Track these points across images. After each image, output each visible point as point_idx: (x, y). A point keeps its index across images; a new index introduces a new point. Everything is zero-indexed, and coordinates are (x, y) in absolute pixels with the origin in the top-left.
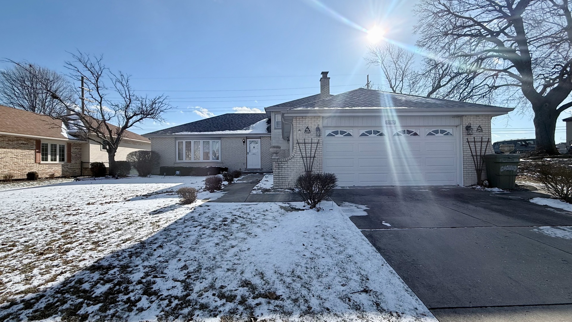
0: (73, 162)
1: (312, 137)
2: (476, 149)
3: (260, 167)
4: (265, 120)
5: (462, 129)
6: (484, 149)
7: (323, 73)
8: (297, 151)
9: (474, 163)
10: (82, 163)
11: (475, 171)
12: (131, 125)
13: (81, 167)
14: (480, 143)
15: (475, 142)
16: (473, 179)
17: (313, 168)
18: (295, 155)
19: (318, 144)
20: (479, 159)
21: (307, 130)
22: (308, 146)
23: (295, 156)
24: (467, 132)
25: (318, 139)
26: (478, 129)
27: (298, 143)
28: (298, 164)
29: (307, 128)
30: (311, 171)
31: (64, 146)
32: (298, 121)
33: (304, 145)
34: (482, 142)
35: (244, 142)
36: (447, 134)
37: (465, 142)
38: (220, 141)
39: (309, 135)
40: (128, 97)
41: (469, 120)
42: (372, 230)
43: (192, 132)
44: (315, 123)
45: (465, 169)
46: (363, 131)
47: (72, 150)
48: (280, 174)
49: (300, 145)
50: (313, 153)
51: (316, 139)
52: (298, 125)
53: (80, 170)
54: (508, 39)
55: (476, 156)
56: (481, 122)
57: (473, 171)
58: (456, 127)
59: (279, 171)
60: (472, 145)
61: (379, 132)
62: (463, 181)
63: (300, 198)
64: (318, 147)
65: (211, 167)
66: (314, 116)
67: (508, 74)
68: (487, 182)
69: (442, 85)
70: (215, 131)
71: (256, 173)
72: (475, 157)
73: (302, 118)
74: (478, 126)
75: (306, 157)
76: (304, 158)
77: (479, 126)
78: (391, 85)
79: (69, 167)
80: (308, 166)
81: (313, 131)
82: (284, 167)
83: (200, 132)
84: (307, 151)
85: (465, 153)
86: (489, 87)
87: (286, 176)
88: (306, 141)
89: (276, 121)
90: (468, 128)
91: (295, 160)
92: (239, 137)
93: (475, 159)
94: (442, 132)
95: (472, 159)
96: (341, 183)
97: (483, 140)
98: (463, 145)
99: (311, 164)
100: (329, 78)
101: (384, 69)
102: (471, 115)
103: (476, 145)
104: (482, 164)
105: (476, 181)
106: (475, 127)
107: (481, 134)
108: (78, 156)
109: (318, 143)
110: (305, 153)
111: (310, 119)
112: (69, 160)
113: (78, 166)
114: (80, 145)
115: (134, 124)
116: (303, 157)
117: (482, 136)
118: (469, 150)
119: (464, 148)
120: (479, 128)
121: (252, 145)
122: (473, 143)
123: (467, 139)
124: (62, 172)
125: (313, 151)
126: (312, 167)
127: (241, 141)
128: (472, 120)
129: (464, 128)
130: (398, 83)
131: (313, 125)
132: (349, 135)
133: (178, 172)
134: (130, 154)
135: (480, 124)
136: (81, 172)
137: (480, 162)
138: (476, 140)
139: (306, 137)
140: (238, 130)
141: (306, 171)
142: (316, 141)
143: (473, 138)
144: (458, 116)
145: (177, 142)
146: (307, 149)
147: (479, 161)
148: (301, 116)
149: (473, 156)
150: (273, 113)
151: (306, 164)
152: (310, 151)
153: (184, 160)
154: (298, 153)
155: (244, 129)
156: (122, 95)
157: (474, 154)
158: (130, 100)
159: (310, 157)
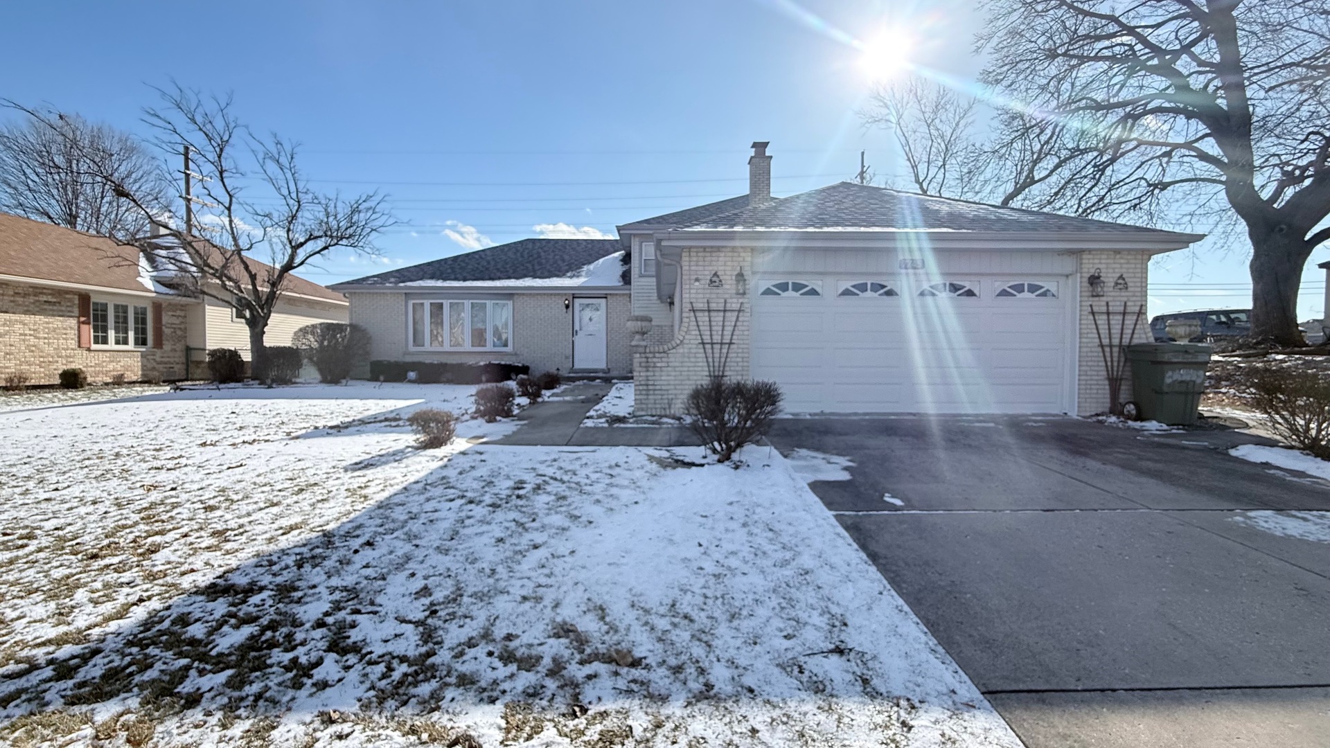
0: (167, 346)
1: (727, 296)
2: (1109, 329)
3: (603, 366)
4: (616, 254)
5: (1078, 284)
6: (1128, 331)
7: (755, 145)
8: (691, 328)
9: (1104, 364)
10: (188, 350)
11: (1107, 382)
12: (302, 263)
13: (187, 359)
14: (1120, 317)
15: (1108, 313)
16: (1102, 399)
17: (727, 369)
18: (687, 337)
19: (741, 314)
20: (1116, 355)
21: (714, 279)
22: (717, 318)
23: (685, 341)
24: (1091, 289)
25: (741, 301)
26: (1117, 284)
27: (694, 311)
28: (693, 360)
29: (716, 274)
30: (723, 376)
31: (145, 309)
32: (695, 259)
33: (707, 314)
34: (1124, 314)
35: (567, 307)
36: (1044, 294)
37: (1086, 313)
38: (510, 303)
39: (720, 291)
40: (294, 195)
41: (1096, 261)
42: (861, 513)
43: (445, 279)
44: (735, 264)
45: (1082, 378)
46: (847, 284)
47: (166, 319)
48: (650, 383)
49: (698, 314)
50: (728, 333)
51: (735, 300)
52: (693, 268)
53: (184, 367)
54: (1201, 69)
55: (1111, 346)
56: (1125, 266)
57: (1100, 382)
58: (1064, 278)
59: (649, 374)
60: (1102, 320)
61: (883, 287)
62: (1076, 405)
63: (695, 438)
64: (740, 319)
65: (490, 365)
66: (733, 247)
67: (1194, 154)
68: (1132, 406)
69: (1037, 178)
70: (499, 278)
71: (593, 379)
72: (1107, 349)
73: (705, 251)
74: (1118, 275)
75: (712, 344)
76: (708, 346)
77: (1121, 277)
78: (917, 176)
79: (158, 359)
80: (716, 364)
81: (730, 282)
82: (659, 365)
83: (465, 280)
84: (714, 328)
85: (1084, 340)
86: (1149, 185)
87: (664, 388)
88: (713, 306)
89: (644, 258)
90: (1094, 280)
91: (686, 351)
92: (555, 295)
93: (1108, 354)
94: (1033, 288)
95: (1101, 354)
96: (791, 406)
97: (1129, 310)
98: (1080, 320)
99: (723, 360)
100: (771, 157)
101: (903, 139)
102: (1102, 250)
103: (1112, 322)
104: (1124, 366)
105: (1106, 404)
106: (1109, 278)
107: (1123, 294)
108: (179, 333)
109: (739, 311)
110: (709, 333)
111: (722, 254)
112: (158, 343)
113: (179, 357)
114: (183, 307)
115: (308, 261)
116: (703, 343)
117: (1125, 299)
118: (1095, 331)
119: (1083, 327)
120: (1120, 281)
121: (588, 313)
122: (1105, 317)
123: (1091, 306)
124: (143, 370)
125: (729, 329)
126: (724, 366)
127: (561, 303)
128: (1103, 261)
129: (1085, 280)
130: (933, 171)
131: (730, 268)
132: (813, 292)
133: (412, 375)
134: (301, 330)
135: (1123, 270)
136: (187, 370)
137: (1119, 362)
138: (1111, 308)
139: (713, 296)
140: (555, 279)
141: (710, 376)
142: (736, 306)
143: (1104, 303)
144: (1071, 252)
145: (411, 303)
146: (713, 323)
147: (1115, 359)
148: (701, 247)
149: (1102, 346)
150: (637, 239)
151: (710, 360)
152: (720, 328)
153: (427, 347)
154: (694, 333)
155: (569, 274)
156: (279, 189)
157: (1106, 341)
158: (299, 202)
159: (722, 344)
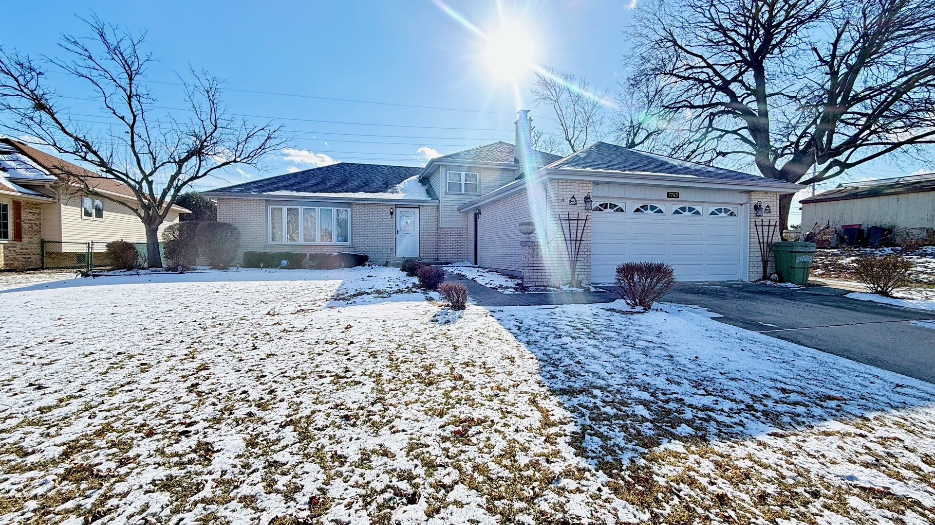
0: (25, 239)
1: (579, 211)
2: (763, 235)
3: (417, 255)
5: (749, 209)
6: (770, 238)
8: (558, 230)
9: (760, 253)
10: (43, 242)
11: (761, 263)
13: (42, 251)
14: (767, 228)
15: (762, 226)
16: (757, 274)
17: (579, 256)
18: (556, 236)
19: (587, 222)
20: (765, 248)
21: (572, 200)
22: (574, 224)
23: (555, 239)
24: (755, 212)
25: (587, 214)
26: (766, 210)
27: (560, 219)
28: (559, 250)
29: (573, 197)
30: (576, 261)
31: (6, 206)
32: (561, 187)
33: (568, 222)
34: (769, 226)
35: (392, 213)
36: (731, 214)
37: (753, 225)
38: (349, 210)
39: (575, 207)
41: (758, 197)
43: (298, 190)
44: (584, 191)
45: (750, 260)
46: (638, 205)
47: (24, 216)
48: (535, 265)
49: (563, 222)
50: (579, 234)
51: (583, 214)
52: (560, 193)
53: (40, 257)
55: (763, 243)
56: (770, 200)
57: (759, 263)
58: (741, 206)
59: (534, 259)
60: (760, 229)
62: (748, 275)
64: (586, 225)
66: (583, 181)
67: (738, 137)
68: (776, 275)
70: (340, 192)
72: (762, 245)
73: (567, 182)
75: (571, 240)
76: (568, 242)
77: (768, 206)
79: (18, 251)
80: (573, 253)
81: (581, 202)
82: (539, 254)
83: (314, 192)
84: (571, 231)
85: (752, 240)
86: (717, 153)
87: (542, 268)
88: (571, 217)
89: (448, 182)
90: (757, 208)
91: (556, 245)
92: (382, 205)
93: (762, 248)
95: (759, 248)
97: (771, 224)
98: (750, 229)
99: (577, 250)
101: (559, 112)
102: (760, 191)
103: (764, 230)
104: (769, 254)
105: (761, 274)
106: (764, 206)
107: (769, 215)
108: (35, 228)
109: (586, 220)
110: (569, 233)
111: (577, 185)
112: (18, 236)
113: (36, 249)
114: (37, 205)
116: (566, 240)
117: (769, 218)
118: (757, 235)
119: (751, 233)
120: (768, 208)
121: (404, 219)
122: (761, 227)
123: (755, 221)
124: (5, 260)
125: (580, 231)
126: (578, 254)
127: (387, 210)
128: (760, 197)
129: (753, 207)
131: (580, 193)
132: (620, 210)
135: (769, 203)
136: (42, 260)
137: (767, 252)
138: (764, 223)
139: (571, 210)
140: (380, 193)
141: (569, 260)
142: (584, 217)
143: (761, 220)
144: (745, 192)
145: (270, 208)
146: (571, 228)
147: (765, 250)
148: (566, 179)
149: (760, 243)
150: (444, 168)
151: (570, 250)
152: (575, 231)
153: (284, 242)
154: (560, 233)
157: (761, 241)
159: (576, 240)
